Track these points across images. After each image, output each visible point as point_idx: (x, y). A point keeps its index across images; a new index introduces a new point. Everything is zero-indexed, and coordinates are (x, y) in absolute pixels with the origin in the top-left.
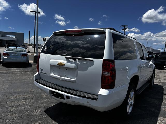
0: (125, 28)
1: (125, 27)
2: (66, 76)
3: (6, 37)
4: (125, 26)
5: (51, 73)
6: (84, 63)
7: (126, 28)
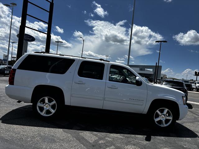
3: (144, 70)
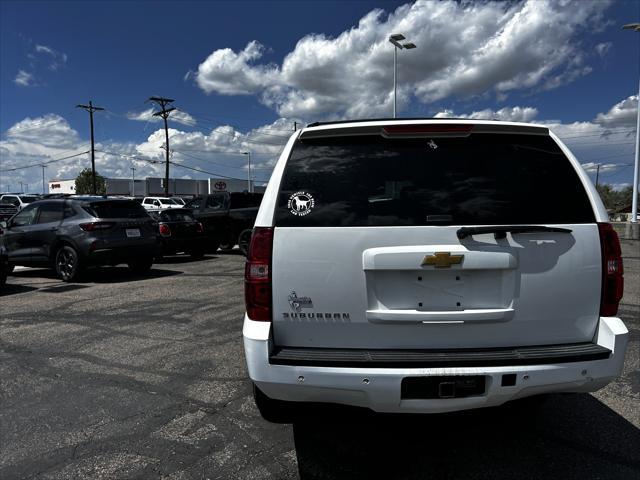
0: (166, 108)
1: (163, 106)
2: (459, 304)
4: (162, 101)
5: (371, 305)
6: (540, 242)
7: (170, 107)
